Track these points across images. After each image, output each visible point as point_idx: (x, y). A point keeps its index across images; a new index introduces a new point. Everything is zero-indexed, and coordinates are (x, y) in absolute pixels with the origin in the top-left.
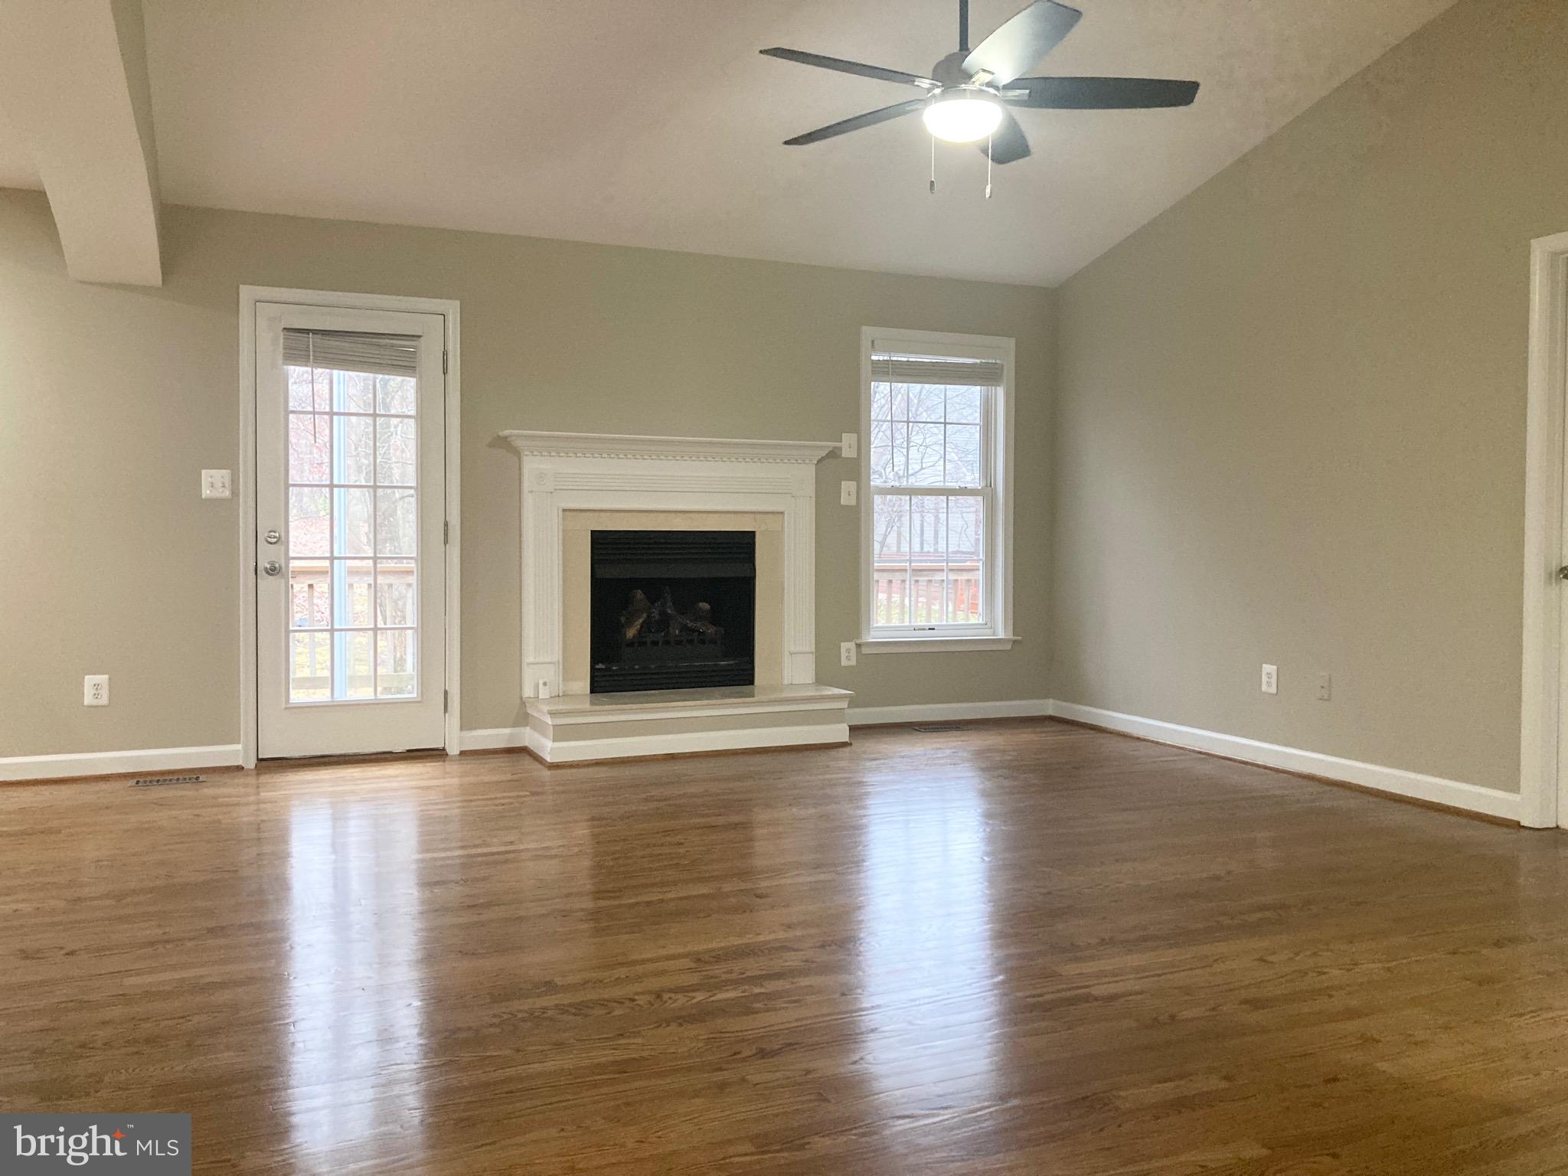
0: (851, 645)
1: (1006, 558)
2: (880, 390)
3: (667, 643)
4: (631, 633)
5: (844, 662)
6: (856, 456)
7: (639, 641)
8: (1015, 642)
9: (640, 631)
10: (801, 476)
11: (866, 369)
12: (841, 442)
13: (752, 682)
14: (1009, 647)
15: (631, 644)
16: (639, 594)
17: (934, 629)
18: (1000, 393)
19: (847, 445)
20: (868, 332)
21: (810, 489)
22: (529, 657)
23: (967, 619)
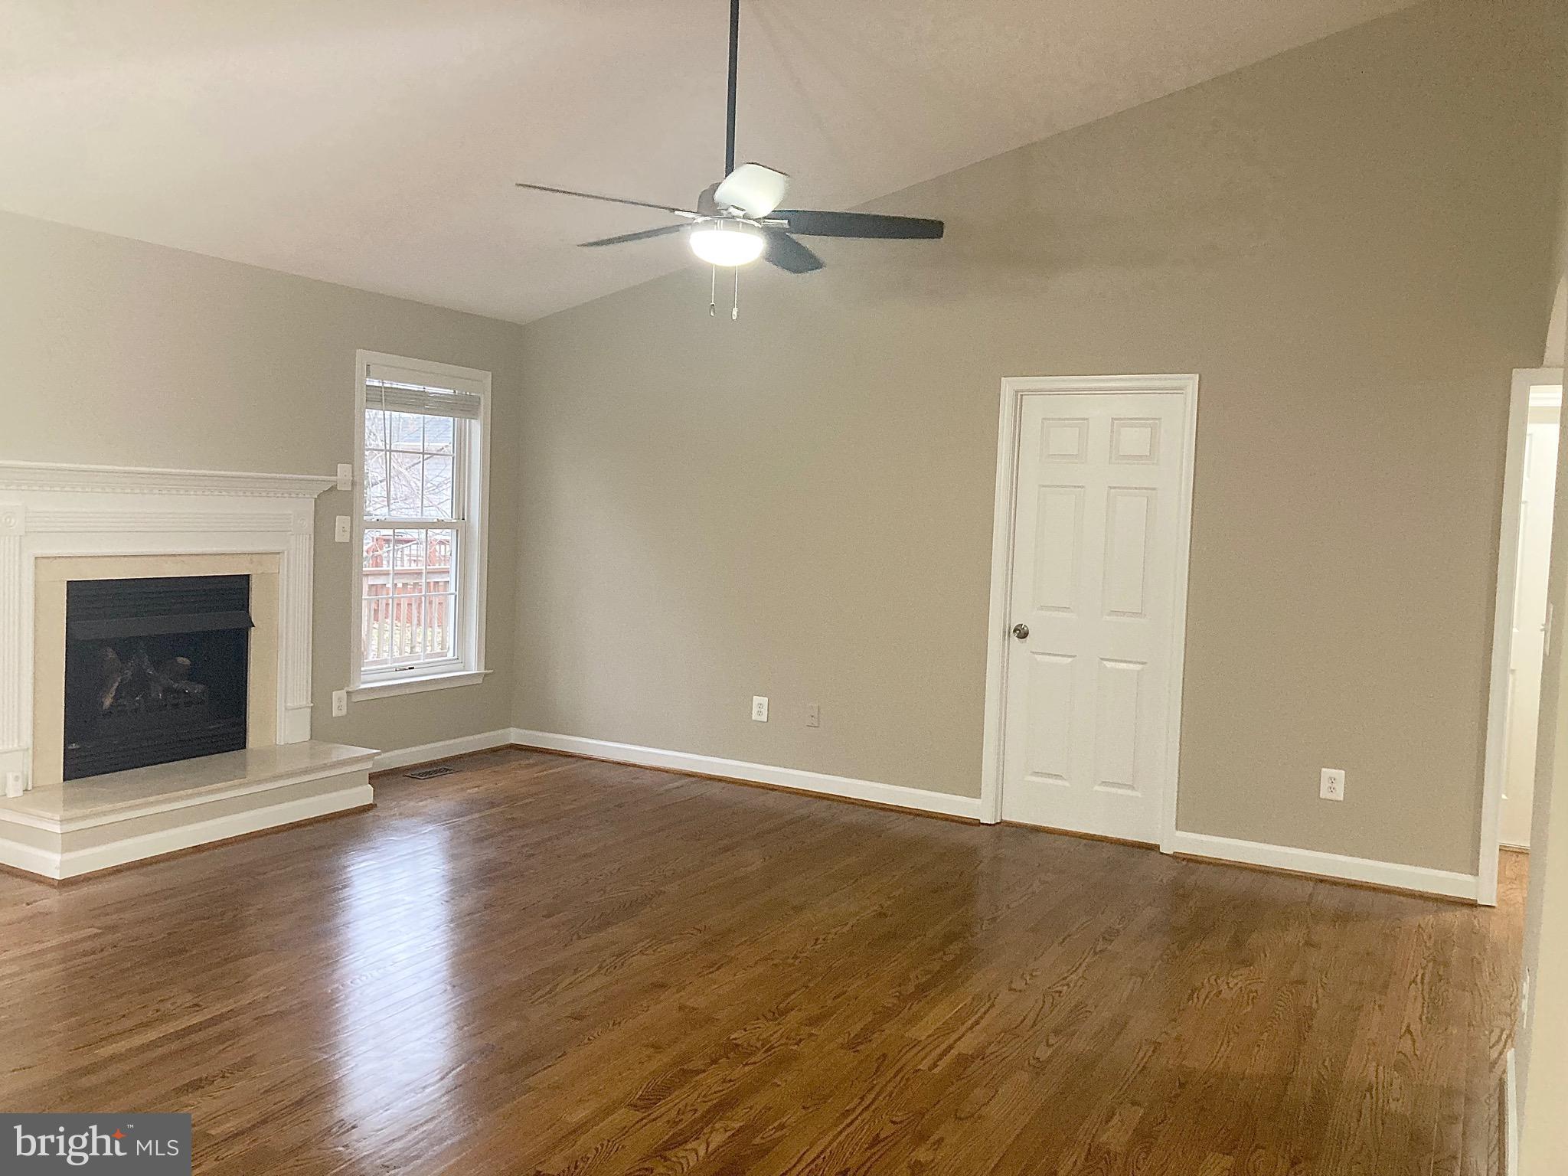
0: (343, 693)
1: (481, 592)
2: (374, 418)
4: (108, 702)
5: (336, 713)
6: (350, 489)
7: (118, 710)
8: (486, 675)
10: (299, 512)
11: (360, 397)
12: (337, 475)
13: (244, 745)
14: (480, 681)
15: (109, 713)
17: (413, 668)
18: (476, 430)
19: (342, 477)
20: (362, 356)
21: (308, 523)
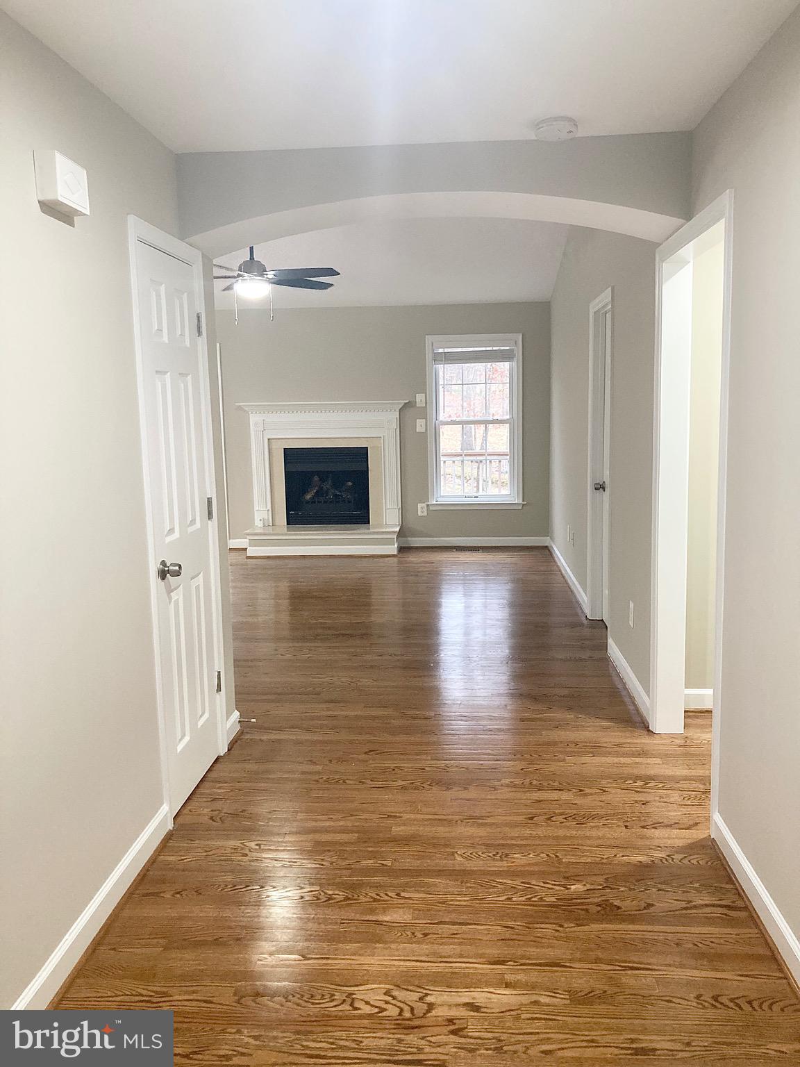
0: (424, 505)
1: (519, 458)
3: (325, 502)
4: (308, 497)
5: (420, 514)
6: (424, 406)
7: (312, 501)
8: (523, 505)
9: (313, 496)
11: (429, 358)
13: (369, 523)
14: (520, 508)
15: (308, 502)
16: (316, 478)
17: (478, 497)
18: (515, 364)
19: (420, 398)
20: (429, 339)
21: (395, 424)
22: (256, 508)
23: (500, 491)
